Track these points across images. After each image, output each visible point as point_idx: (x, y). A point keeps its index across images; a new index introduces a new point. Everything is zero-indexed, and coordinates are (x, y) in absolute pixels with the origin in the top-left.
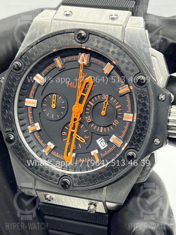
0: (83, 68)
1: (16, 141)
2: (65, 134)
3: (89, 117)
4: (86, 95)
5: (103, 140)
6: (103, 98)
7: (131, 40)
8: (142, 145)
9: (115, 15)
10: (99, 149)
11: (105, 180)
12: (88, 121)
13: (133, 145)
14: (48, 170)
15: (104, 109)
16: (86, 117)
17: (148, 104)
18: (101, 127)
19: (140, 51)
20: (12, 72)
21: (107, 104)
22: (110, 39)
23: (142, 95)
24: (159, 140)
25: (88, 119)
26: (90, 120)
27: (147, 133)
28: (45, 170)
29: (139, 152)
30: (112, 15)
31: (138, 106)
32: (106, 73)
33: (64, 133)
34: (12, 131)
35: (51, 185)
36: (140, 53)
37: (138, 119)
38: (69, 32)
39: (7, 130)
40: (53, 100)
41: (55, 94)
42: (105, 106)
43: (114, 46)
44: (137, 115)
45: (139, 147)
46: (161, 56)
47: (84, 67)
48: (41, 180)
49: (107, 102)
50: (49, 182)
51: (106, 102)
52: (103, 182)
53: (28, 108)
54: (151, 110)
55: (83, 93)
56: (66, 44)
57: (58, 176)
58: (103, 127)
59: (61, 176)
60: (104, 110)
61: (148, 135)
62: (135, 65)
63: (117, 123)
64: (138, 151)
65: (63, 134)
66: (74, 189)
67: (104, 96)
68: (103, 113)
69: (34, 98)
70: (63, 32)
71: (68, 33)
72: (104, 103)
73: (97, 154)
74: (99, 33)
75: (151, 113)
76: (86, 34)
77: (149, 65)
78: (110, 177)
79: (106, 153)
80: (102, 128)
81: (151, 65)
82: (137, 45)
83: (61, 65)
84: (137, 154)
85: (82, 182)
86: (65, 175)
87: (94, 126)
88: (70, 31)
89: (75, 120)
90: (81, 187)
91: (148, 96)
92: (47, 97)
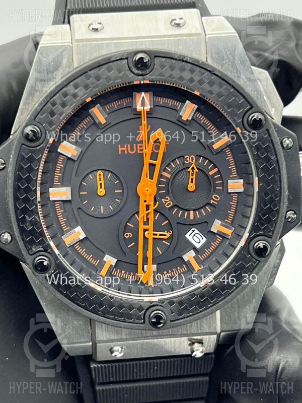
0: (147, 117)
1: (53, 265)
2: (130, 235)
3: (167, 199)
4: (158, 163)
5: (196, 231)
6: (186, 162)
7: (218, 56)
8: (275, 226)
9: (180, 19)
10: (195, 249)
11: (223, 297)
12: (167, 205)
13: (259, 229)
14: (121, 304)
15: (192, 179)
16: (163, 200)
17: (273, 158)
18: (189, 210)
19: (237, 73)
20: (23, 146)
21: (196, 170)
22: (193, 61)
23: (262, 145)
24: (293, 212)
25: (166, 202)
26: (170, 204)
27: (281, 205)
28: (117, 304)
29: (273, 239)
30: (175, 20)
31: (258, 165)
32: (185, 120)
33: (127, 235)
34: (45, 251)
35: (132, 328)
36: (238, 76)
37: (261, 185)
38: (118, 58)
39: (34, 250)
40: (99, 182)
41: (100, 171)
42: (192, 175)
43: (200, 71)
44: (258, 179)
45: (270, 231)
46: (266, 75)
47: (149, 116)
48: (114, 323)
49: (195, 168)
50: (128, 324)
51: (193, 168)
52: (221, 301)
53: (54, 204)
54: (281, 167)
55: (150, 159)
56: (116, 81)
57: (140, 309)
58: (194, 210)
59: (146, 309)
60: (192, 182)
61: (283, 207)
62: (242, 97)
63: (217, 198)
64: (270, 237)
65: (125, 236)
66: (174, 324)
67: (187, 158)
68: (191, 187)
69: (63, 185)
70: (107, 61)
71: (117, 60)
72: (190, 169)
73: (194, 257)
74: (172, 54)
75: (281, 171)
76: (150, 57)
77: (256, 93)
78: (232, 291)
79: (208, 252)
80: (192, 212)
81: (259, 93)
82: (230, 63)
83: (105, 119)
84: (270, 242)
85: (186, 308)
86: (152, 305)
87: (177, 213)
88: (120, 58)
89: (148, 208)
90: (184, 318)
91: (271, 145)
92: (87, 179)
